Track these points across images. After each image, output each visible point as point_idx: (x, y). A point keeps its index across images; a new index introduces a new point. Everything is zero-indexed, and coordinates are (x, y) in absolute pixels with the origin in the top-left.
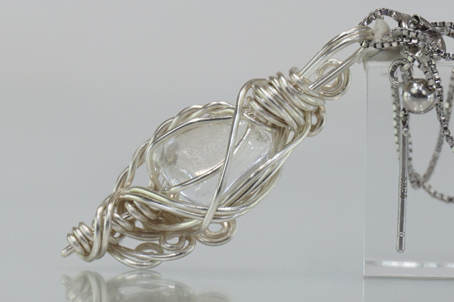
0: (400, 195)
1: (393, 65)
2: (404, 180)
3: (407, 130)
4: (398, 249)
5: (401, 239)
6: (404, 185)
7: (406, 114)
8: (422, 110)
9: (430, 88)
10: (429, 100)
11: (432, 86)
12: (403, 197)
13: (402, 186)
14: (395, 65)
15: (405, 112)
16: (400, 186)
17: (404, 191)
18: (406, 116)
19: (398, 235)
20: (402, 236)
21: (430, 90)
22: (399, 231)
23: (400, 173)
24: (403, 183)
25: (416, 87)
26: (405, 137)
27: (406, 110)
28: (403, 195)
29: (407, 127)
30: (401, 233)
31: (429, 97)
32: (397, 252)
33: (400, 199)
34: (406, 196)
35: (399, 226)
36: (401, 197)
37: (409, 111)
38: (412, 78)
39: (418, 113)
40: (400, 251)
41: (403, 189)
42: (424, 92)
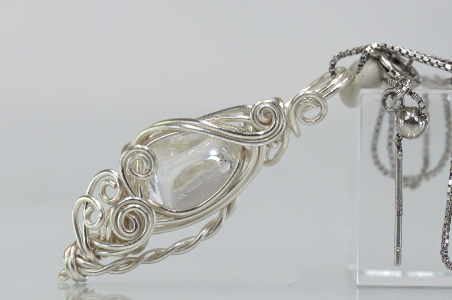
0: (396, 213)
1: (385, 93)
2: (399, 199)
3: (401, 153)
4: (395, 263)
5: (398, 253)
6: (400, 204)
7: (400, 139)
8: (414, 135)
9: (422, 116)
10: (421, 126)
11: (424, 114)
12: (399, 215)
13: (398, 205)
14: (387, 93)
15: (399, 137)
16: (396, 205)
17: (400, 210)
18: (400, 141)
19: (395, 250)
20: (399, 250)
21: (422, 117)
22: (396, 246)
23: (396, 193)
24: (399, 202)
25: (409, 115)
26: (400, 160)
27: (399, 135)
28: (399, 213)
29: (401, 151)
30: (397, 248)
31: (421, 123)
32: (394, 265)
33: (396, 216)
34: (402, 214)
35: (396, 241)
36: (397, 215)
37: (403, 136)
38: (404, 107)
39: (411, 138)
40: (397, 265)
41: (399, 208)
42: (416, 119)
